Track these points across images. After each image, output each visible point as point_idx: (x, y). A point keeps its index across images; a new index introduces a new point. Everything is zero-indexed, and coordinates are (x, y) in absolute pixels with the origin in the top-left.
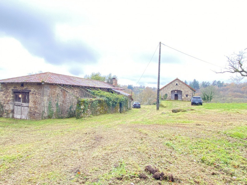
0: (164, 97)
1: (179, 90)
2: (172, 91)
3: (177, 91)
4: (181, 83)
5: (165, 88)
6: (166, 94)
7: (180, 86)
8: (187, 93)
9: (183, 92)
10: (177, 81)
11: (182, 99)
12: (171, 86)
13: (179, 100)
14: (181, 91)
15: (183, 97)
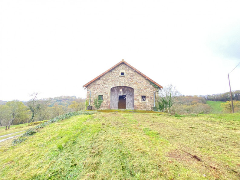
0: (95, 103)
1: (127, 85)
2: (112, 90)
3: (124, 88)
4: (131, 72)
5: (97, 83)
6: (100, 96)
7: (128, 77)
8: (143, 93)
9: (135, 91)
10: (124, 66)
11: (133, 106)
12: (110, 76)
13: (127, 109)
14: (132, 89)
15: (136, 103)
